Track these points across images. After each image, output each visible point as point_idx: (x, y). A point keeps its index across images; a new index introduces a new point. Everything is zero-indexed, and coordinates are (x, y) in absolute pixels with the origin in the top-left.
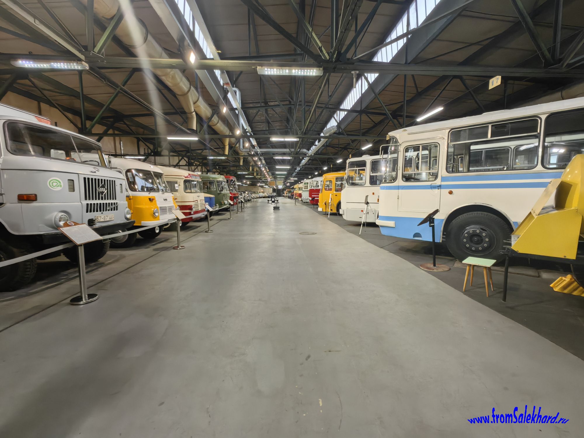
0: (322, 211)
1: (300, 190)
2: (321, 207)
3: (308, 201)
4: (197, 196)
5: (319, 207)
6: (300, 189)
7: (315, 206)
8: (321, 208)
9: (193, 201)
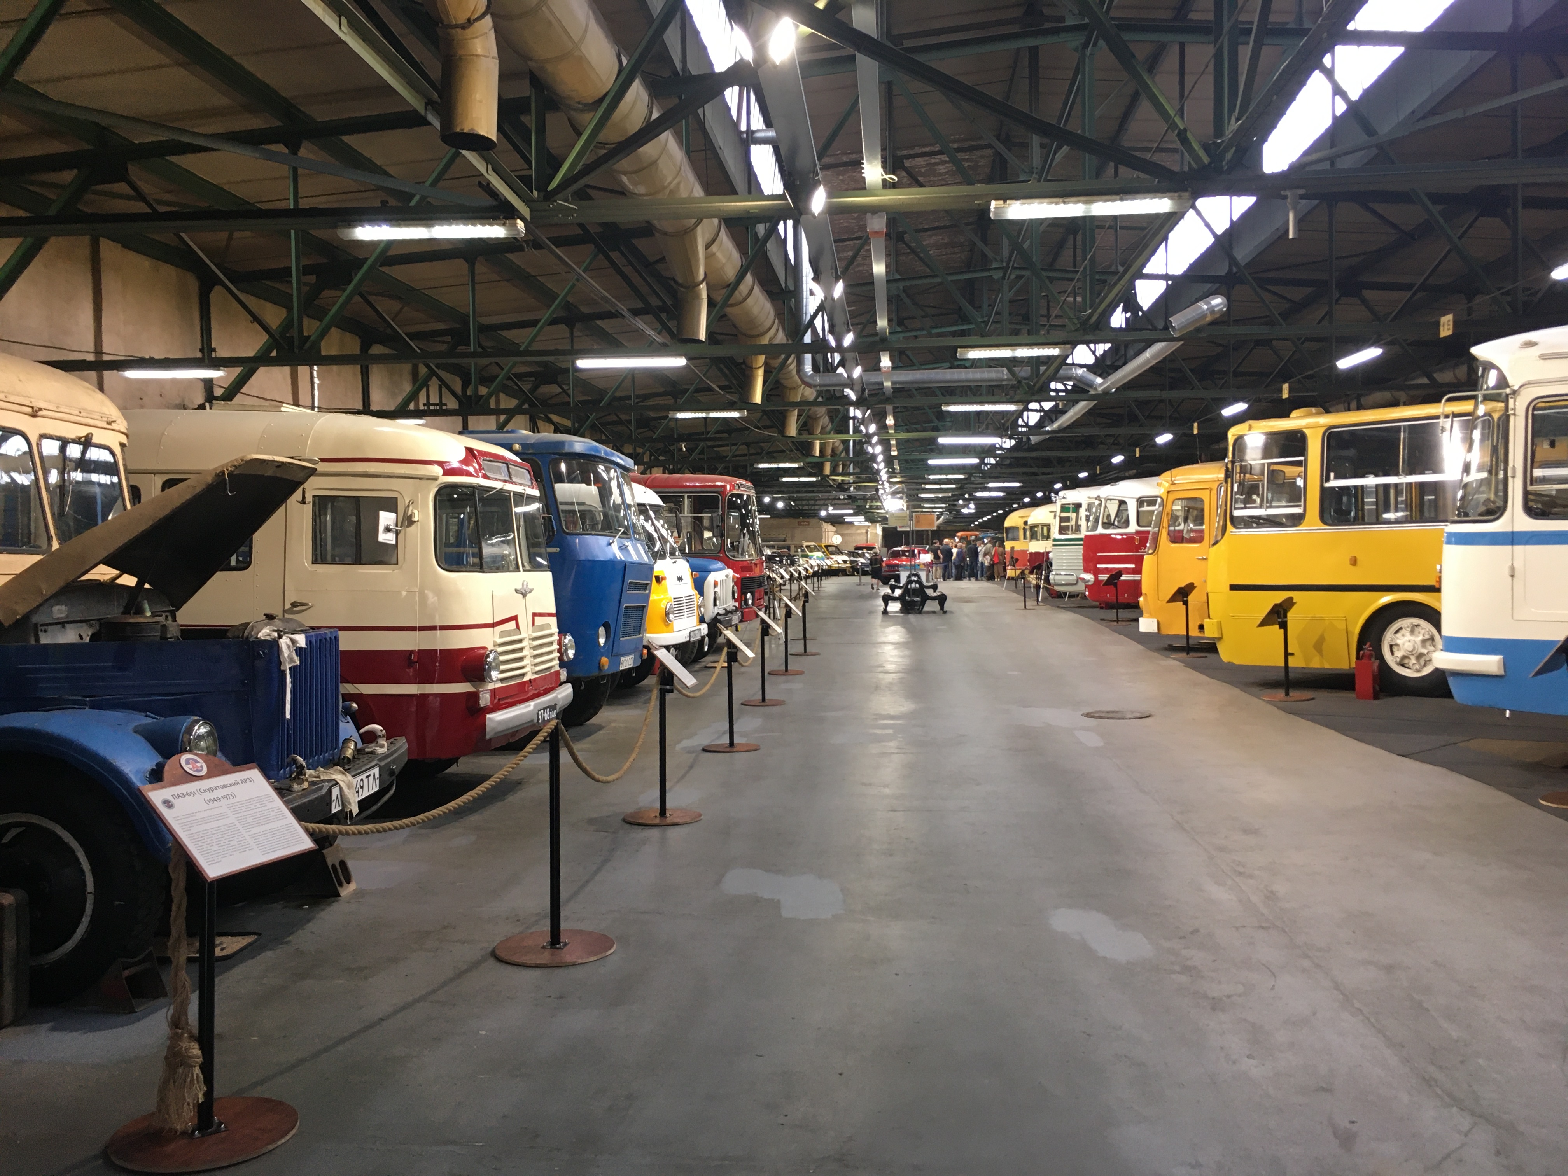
0: (1156, 631)
1: (1034, 537)
2: (1151, 616)
3: (1081, 587)
4: (517, 591)
5: (1141, 615)
6: (1034, 532)
7: (1124, 614)
8: (1155, 621)
9: (493, 625)
